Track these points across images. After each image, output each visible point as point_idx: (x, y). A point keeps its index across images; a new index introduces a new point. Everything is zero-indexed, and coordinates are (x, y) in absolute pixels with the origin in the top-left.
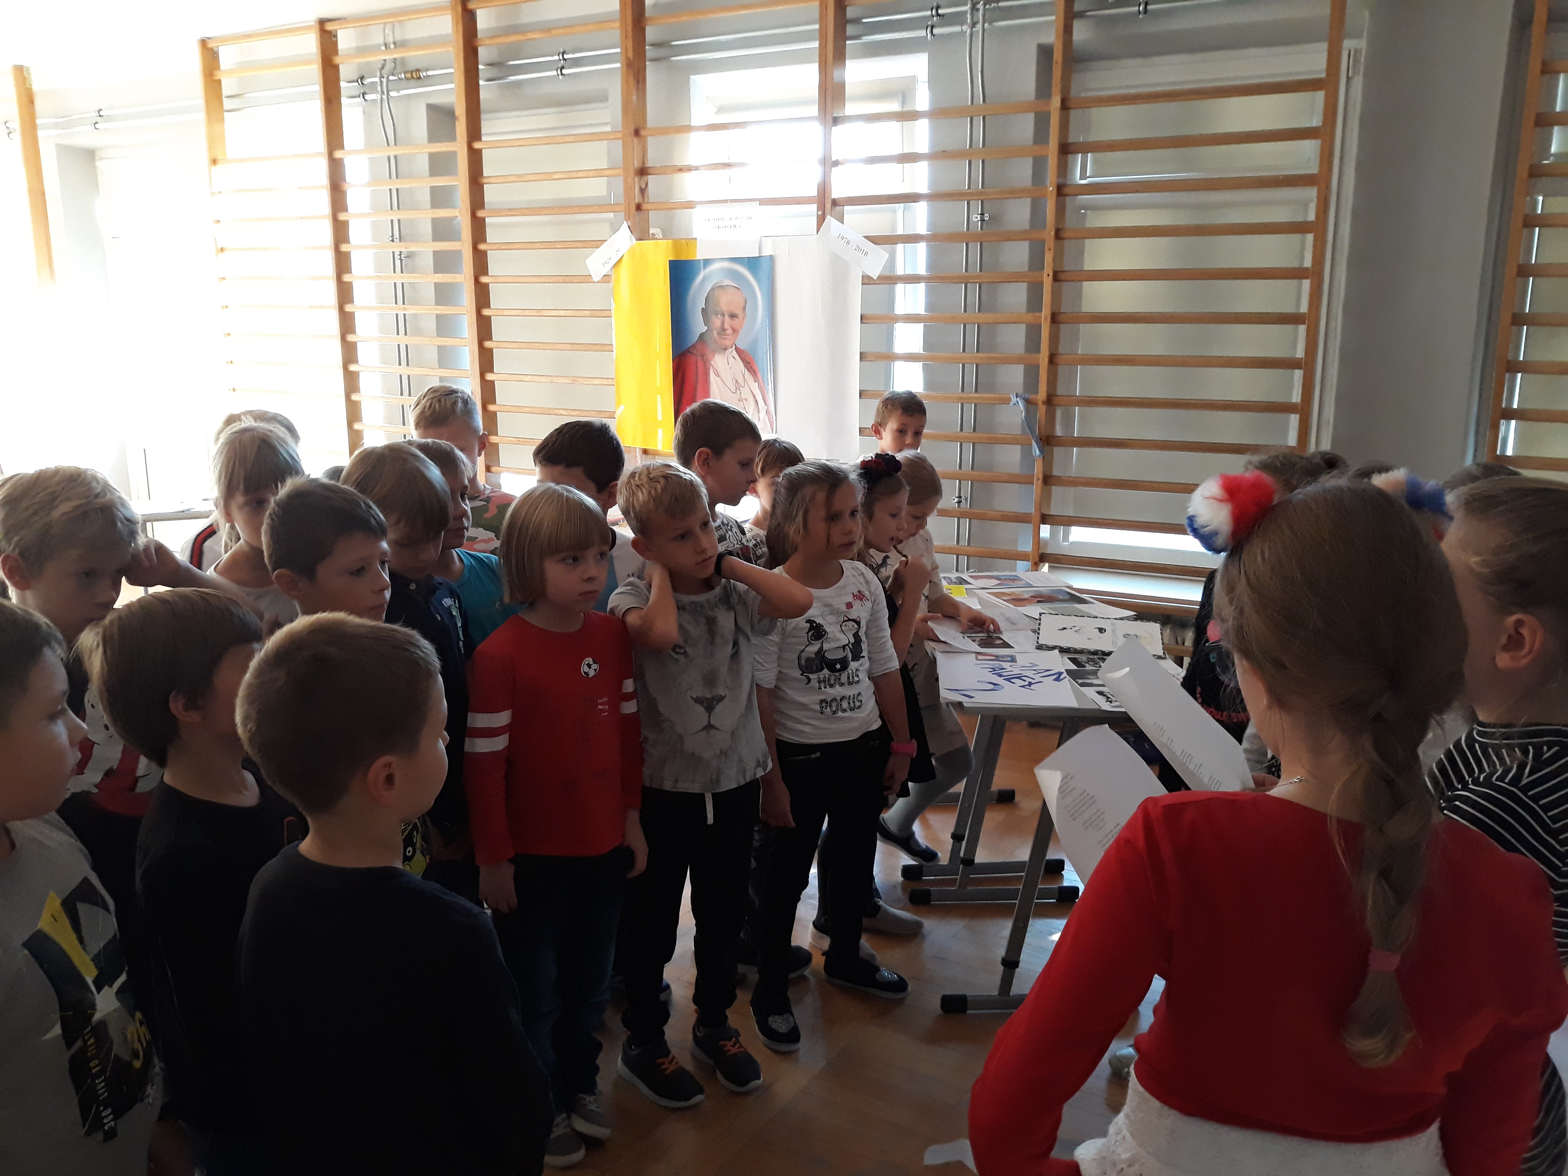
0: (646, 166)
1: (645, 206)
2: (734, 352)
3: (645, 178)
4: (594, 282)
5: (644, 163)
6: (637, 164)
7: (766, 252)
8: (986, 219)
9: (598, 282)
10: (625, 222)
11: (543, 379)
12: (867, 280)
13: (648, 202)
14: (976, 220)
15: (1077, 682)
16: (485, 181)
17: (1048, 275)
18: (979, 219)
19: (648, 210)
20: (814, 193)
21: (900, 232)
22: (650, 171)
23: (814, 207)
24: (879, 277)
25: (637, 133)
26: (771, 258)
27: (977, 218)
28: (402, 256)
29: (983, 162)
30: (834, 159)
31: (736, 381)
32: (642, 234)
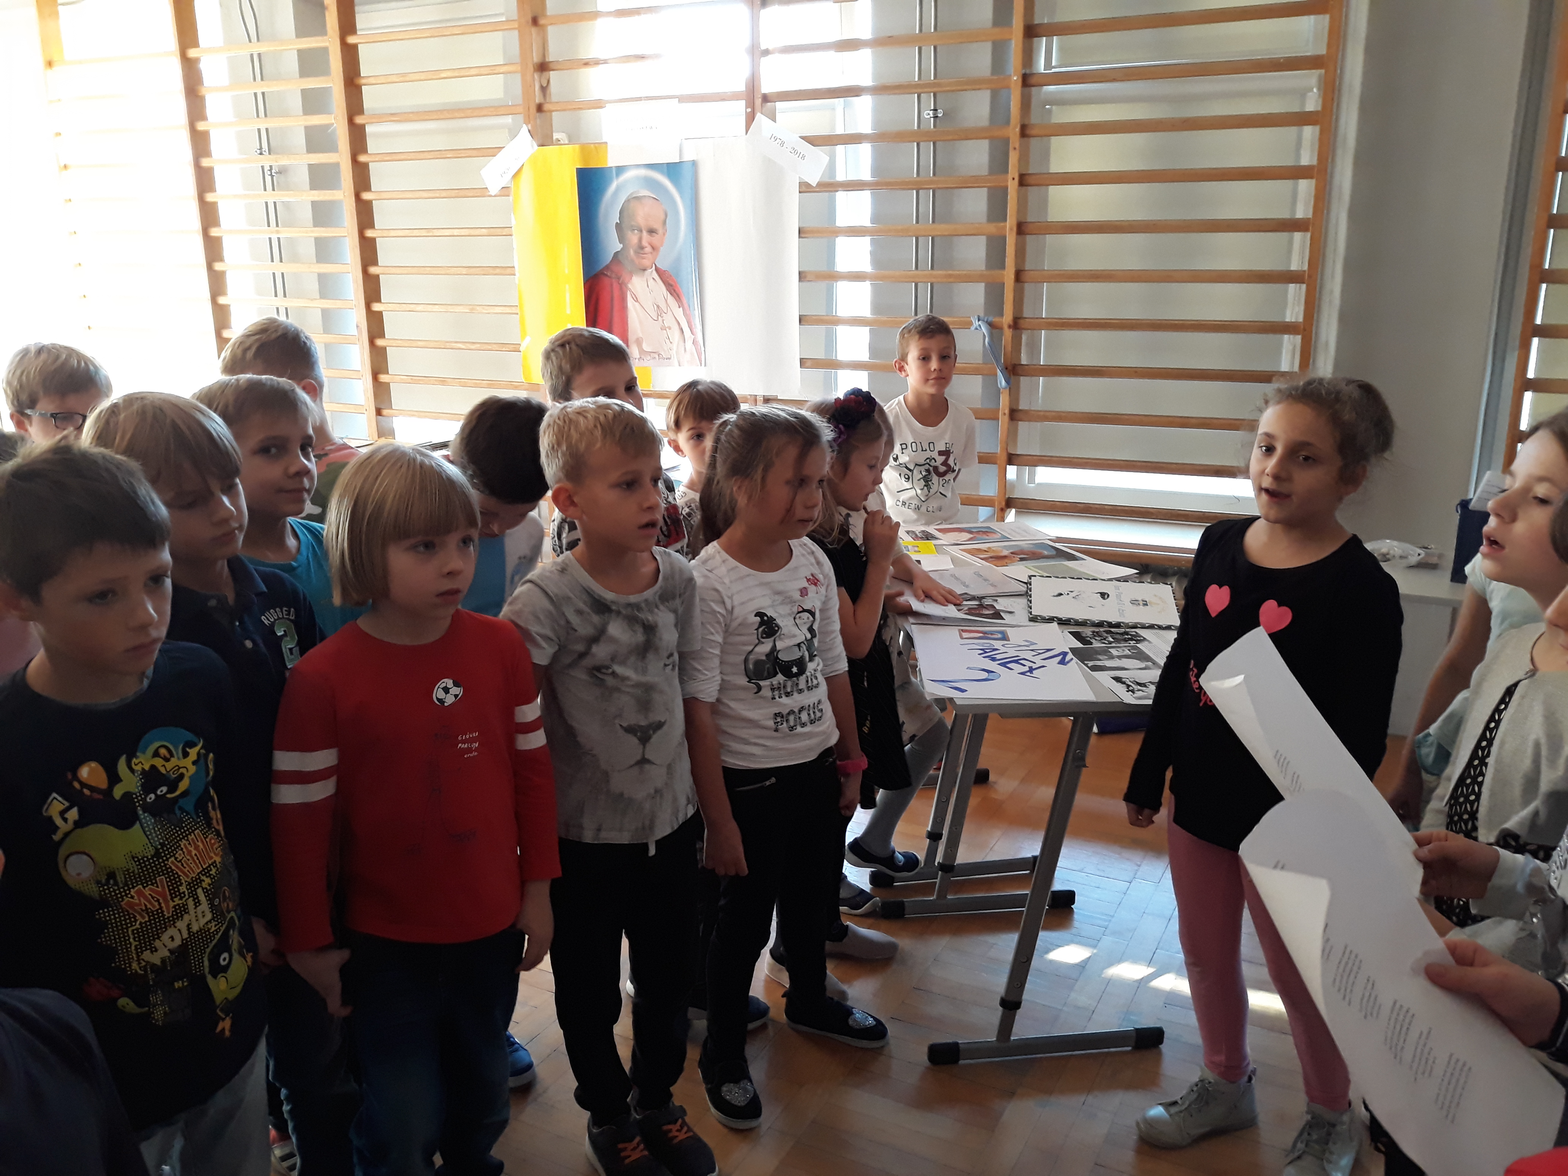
0: (547, 60)
1: (546, 107)
2: (654, 272)
3: (545, 74)
4: (491, 196)
5: (544, 56)
6: (536, 59)
7: (687, 158)
8: (939, 115)
9: (495, 196)
10: (524, 125)
11: (436, 308)
12: (805, 188)
13: (551, 103)
14: (929, 117)
15: (1086, 665)
16: (363, 81)
17: (1013, 179)
18: (932, 116)
19: (551, 111)
20: (742, 87)
21: (840, 131)
22: (552, 66)
23: (743, 103)
24: (820, 184)
25: (535, 21)
26: (694, 163)
27: (929, 114)
28: (273, 171)
29: (935, 48)
30: (763, 47)
31: (658, 307)
32: (544, 139)
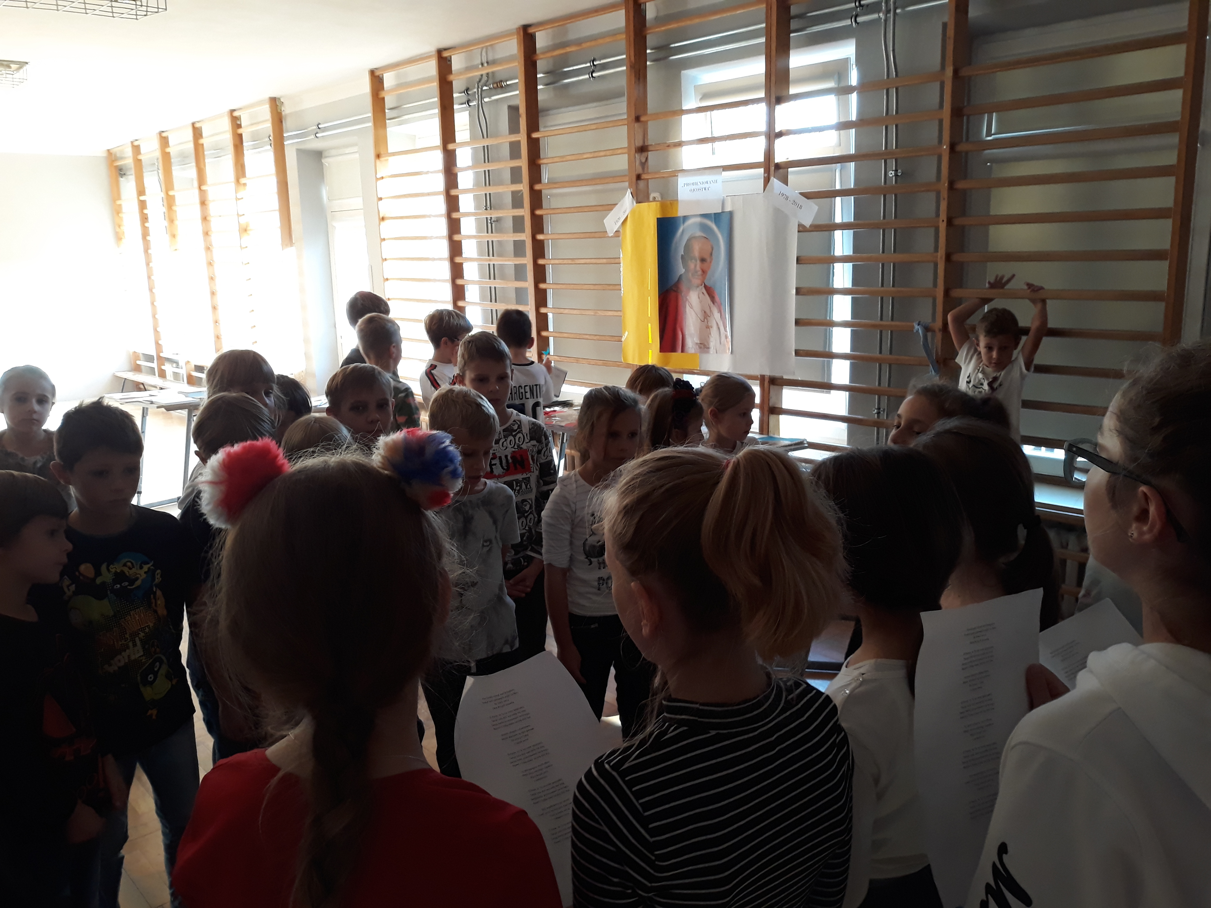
0: (646, 144)
1: (644, 176)
3: (644, 154)
4: (609, 237)
5: (644, 142)
6: (639, 143)
7: (728, 209)
8: (899, 174)
9: (612, 237)
10: (629, 189)
12: (802, 229)
13: (648, 173)
14: (891, 176)
16: (542, 162)
17: (943, 221)
19: (648, 179)
21: (838, 187)
22: (650, 148)
23: (761, 170)
24: (811, 226)
25: (637, 119)
26: (731, 214)
28: (492, 220)
30: (777, 130)
31: (705, 312)
32: (640, 197)
